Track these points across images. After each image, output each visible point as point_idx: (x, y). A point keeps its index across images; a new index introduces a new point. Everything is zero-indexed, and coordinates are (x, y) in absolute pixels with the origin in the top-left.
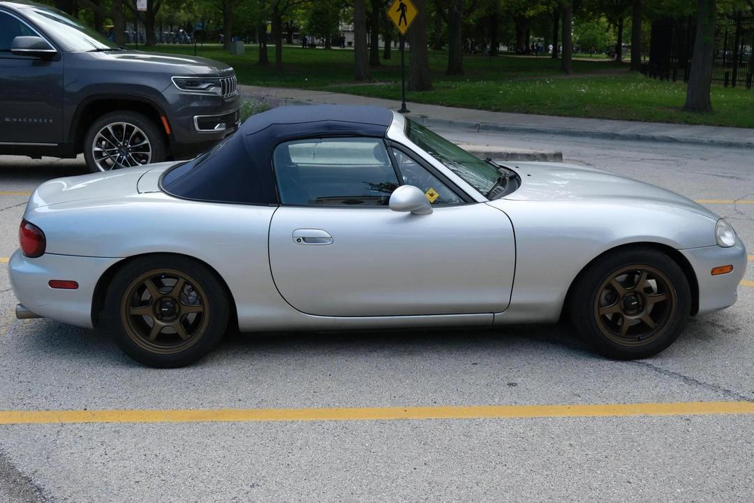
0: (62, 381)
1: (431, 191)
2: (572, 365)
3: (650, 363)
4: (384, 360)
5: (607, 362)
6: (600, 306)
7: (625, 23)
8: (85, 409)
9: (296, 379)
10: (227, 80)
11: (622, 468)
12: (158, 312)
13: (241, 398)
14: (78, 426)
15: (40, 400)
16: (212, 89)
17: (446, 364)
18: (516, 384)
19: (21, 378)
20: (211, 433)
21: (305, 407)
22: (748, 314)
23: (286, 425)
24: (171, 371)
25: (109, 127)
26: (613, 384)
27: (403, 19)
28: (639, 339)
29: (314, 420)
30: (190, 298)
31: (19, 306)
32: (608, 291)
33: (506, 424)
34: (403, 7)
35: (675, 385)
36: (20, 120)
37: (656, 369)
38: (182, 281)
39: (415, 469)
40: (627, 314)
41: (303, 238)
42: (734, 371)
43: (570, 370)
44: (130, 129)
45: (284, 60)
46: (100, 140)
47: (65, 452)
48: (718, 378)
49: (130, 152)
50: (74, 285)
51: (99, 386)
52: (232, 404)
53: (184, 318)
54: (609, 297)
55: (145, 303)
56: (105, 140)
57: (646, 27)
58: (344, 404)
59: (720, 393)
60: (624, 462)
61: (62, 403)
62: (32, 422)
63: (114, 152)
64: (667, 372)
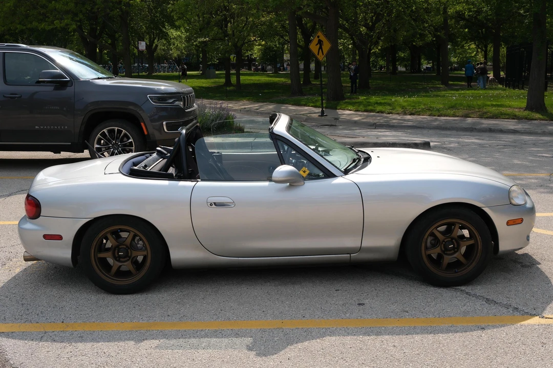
0: (51, 303)
1: (304, 169)
2: (407, 291)
3: (464, 289)
4: (274, 288)
5: (432, 288)
6: (426, 248)
7: (489, 48)
8: (63, 322)
9: (210, 301)
10: (187, 97)
11: (428, 362)
12: (117, 256)
13: (170, 315)
14: (56, 333)
15: (33, 316)
16: (177, 103)
17: (317, 290)
18: (364, 304)
19: (24, 302)
20: (145, 338)
21: (213, 320)
22: (543, 254)
23: (197, 332)
24: (125, 296)
25: (105, 130)
26: (434, 303)
27: (320, 50)
28: (456, 272)
29: (217, 329)
30: (139, 245)
31: (26, 253)
32: (432, 238)
33: (351, 332)
34: (320, 42)
35: (478, 304)
36: (45, 127)
37: (467, 293)
38: (132, 234)
39: (281, 362)
40: (446, 254)
41: (215, 203)
42: (524, 294)
43: (404, 294)
44: (120, 132)
45: (241, 82)
46: (99, 140)
47: (44, 351)
48: (511, 299)
49: (120, 147)
50: (59, 238)
51: (74, 307)
52: (163, 318)
53: (134, 259)
54: (433, 242)
55: (108, 250)
56: (103, 140)
57: (503, 50)
58: (240, 318)
59: (510, 310)
60: (430, 357)
61: (48, 318)
62: (25, 330)
63: (109, 148)
64: (475, 296)
